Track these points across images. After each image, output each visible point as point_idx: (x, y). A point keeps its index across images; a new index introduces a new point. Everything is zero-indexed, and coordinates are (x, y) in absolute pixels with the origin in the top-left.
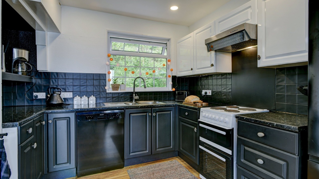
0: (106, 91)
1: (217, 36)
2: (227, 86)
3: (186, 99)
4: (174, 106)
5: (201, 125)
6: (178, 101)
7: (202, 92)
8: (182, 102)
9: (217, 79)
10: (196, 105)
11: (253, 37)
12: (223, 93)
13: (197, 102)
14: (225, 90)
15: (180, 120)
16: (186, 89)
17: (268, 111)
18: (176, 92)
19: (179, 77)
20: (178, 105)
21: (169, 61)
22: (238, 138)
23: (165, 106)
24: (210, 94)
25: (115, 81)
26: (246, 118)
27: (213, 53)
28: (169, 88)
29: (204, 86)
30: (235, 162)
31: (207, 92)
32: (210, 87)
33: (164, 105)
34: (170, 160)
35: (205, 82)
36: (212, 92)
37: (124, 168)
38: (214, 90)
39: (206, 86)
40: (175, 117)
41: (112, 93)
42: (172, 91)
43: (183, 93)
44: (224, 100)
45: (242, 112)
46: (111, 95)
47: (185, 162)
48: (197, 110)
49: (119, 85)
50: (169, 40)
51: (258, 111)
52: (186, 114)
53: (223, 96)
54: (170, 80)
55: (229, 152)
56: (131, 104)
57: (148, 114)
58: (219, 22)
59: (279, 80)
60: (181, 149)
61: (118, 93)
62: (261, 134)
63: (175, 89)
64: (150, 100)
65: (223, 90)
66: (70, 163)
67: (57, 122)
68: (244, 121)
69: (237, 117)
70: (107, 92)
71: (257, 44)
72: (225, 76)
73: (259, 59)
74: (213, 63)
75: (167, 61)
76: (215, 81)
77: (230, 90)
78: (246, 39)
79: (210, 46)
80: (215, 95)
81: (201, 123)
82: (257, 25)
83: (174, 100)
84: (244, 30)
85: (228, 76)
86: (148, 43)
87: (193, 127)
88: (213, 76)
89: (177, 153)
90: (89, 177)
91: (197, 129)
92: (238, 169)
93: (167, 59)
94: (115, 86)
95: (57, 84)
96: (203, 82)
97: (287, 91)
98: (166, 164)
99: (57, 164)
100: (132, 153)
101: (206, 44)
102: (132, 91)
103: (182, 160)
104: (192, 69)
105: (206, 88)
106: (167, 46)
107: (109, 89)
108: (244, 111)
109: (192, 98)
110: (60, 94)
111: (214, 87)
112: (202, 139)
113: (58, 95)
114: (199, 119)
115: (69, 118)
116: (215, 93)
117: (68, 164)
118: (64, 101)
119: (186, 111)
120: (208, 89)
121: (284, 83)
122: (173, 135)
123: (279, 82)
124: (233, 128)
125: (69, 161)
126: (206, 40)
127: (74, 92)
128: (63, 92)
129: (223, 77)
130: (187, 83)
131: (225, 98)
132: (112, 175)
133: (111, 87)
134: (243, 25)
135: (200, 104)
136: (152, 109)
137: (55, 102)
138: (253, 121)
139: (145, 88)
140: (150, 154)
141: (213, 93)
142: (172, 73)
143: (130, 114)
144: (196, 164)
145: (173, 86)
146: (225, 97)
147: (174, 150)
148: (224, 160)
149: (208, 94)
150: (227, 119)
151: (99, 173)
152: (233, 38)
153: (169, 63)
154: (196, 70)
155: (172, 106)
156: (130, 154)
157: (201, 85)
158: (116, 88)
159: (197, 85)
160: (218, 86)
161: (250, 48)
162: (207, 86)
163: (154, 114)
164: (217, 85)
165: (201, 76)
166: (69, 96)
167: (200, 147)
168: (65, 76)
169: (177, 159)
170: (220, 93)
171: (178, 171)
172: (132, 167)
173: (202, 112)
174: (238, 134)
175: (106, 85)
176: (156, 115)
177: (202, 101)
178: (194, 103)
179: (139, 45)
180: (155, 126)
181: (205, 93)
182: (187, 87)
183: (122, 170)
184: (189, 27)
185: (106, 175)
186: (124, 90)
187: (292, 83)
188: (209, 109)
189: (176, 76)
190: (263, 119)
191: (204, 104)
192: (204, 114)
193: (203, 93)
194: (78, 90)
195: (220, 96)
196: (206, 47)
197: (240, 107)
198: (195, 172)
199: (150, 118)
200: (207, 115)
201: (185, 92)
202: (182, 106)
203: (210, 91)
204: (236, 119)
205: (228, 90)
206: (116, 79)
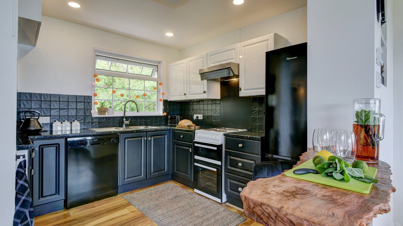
0: (91, 115)
1: (208, 68)
2: (217, 111)
3: (180, 123)
4: (168, 130)
5: (196, 145)
6: (170, 126)
7: (193, 116)
8: (176, 126)
9: (208, 104)
10: (190, 128)
11: (236, 73)
12: (213, 118)
13: (190, 125)
14: (215, 115)
15: (174, 143)
16: (177, 114)
17: (247, 130)
18: (169, 116)
19: (170, 101)
20: (172, 129)
21: (160, 84)
22: (226, 151)
23: (160, 131)
24: (202, 118)
25: (102, 104)
26: (231, 135)
27: (205, 81)
28: (160, 111)
29: (195, 111)
30: (223, 171)
31: (198, 117)
32: (202, 112)
33: (159, 129)
34: (165, 184)
35: (196, 107)
36: (204, 116)
37: (118, 195)
38: (205, 115)
39: (197, 111)
40: (169, 141)
41: (99, 118)
42: (163, 115)
43: (175, 118)
44: (214, 123)
45: (228, 131)
46: (97, 120)
47: (179, 184)
48: (192, 132)
49: (107, 109)
50: (160, 63)
51: (240, 130)
52: (182, 136)
53: (213, 120)
54: (161, 103)
55: (219, 163)
56: (121, 129)
57: (143, 138)
58: (211, 55)
59: (254, 107)
60: (175, 171)
61: (106, 118)
62: (240, 145)
63: (167, 113)
64: (140, 125)
65: (213, 114)
66: (59, 194)
67: (44, 149)
68: (230, 137)
69: (225, 135)
70: (93, 116)
71: (239, 78)
72: (215, 101)
73: (240, 90)
74: (206, 90)
75: (158, 84)
76: (206, 106)
77: (219, 115)
78: (232, 74)
79: (203, 75)
80: (206, 119)
81: (196, 143)
82: (239, 64)
83: (166, 125)
84: (230, 67)
85: (218, 102)
86: (137, 64)
87: (188, 148)
88: (204, 101)
89: (170, 177)
90: (80, 208)
91: (192, 149)
92: (225, 175)
93: (157, 82)
94: (102, 109)
95: (29, 107)
96: (195, 106)
97: (259, 115)
98: (161, 187)
99: (44, 196)
100: (127, 178)
101: (200, 74)
102: (123, 115)
103: (176, 182)
104: (185, 94)
105: (197, 113)
106: (158, 68)
107: (95, 113)
108: (229, 131)
109: (186, 122)
110: (37, 119)
111: (205, 112)
112: (196, 157)
113: (36, 120)
114: (194, 140)
115: (59, 144)
116: (206, 117)
117: (57, 196)
118: (42, 127)
119: (181, 134)
120: (200, 113)
121: (257, 109)
122: (167, 158)
123: (254, 108)
124: (222, 144)
125: (57, 192)
126: (200, 70)
127: (51, 117)
128: (41, 116)
129: (213, 102)
130: (178, 108)
131: (214, 122)
132: (107, 202)
133: (97, 111)
134: (230, 63)
135: (193, 127)
136: (147, 133)
137: (32, 128)
138: (236, 137)
139: (138, 112)
140: (145, 178)
141: (204, 118)
142: (163, 97)
143: (125, 138)
144: (191, 181)
145: (165, 110)
146: (215, 120)
147: (168, 173)
148: (215, 170)
149: (199, 118)
150: (218, 137)
151: (91, 202)
152: (222, 72)
153: (160, 86)
154: (189, 95)
155: (166, 130)
156: (124, 179)
157: (193, 110)
158: (104, 112)
159: (189, 110)
160: (209, 111)
161: (235, 80)
162: (199, 111)
163: (149, 139)
164: (207, 110)
165: (193, 101)
166: (45, 121)
167: (196, 164)
168: (31, 97)
169: (171, 182)
170: (210, 117)
171: (174, 190)
172: (127, 194)
173: (197, 133)
174: (226, 148)
175: (91, 109)
176: (151, 139)
177: (195, 125)
178: (188, 126)
179: (128, 65)
180: (150, 150)
181: (196, 118)
182: (178, 112)
183: (116, 197)
184: (180, 50)
185: (100, 203)
186: (113, 113)
187: (261, 109)
188: (202, 130)
189: (167, 100)
190: (242, 135)
191: (197, 127)
192: (199, 135)
193: (195, 117)
194: (57, 114)
195: (210, 119)
196: (200, 76)
197: (227, 129)
198: (189, 189)
199: (146, 142)
200: (201, 135)
201: (178, 117)
202: (176, 130)
203: (202, 115)
204: (224, 136)
205: (217, 114)
206: (103, 101)
